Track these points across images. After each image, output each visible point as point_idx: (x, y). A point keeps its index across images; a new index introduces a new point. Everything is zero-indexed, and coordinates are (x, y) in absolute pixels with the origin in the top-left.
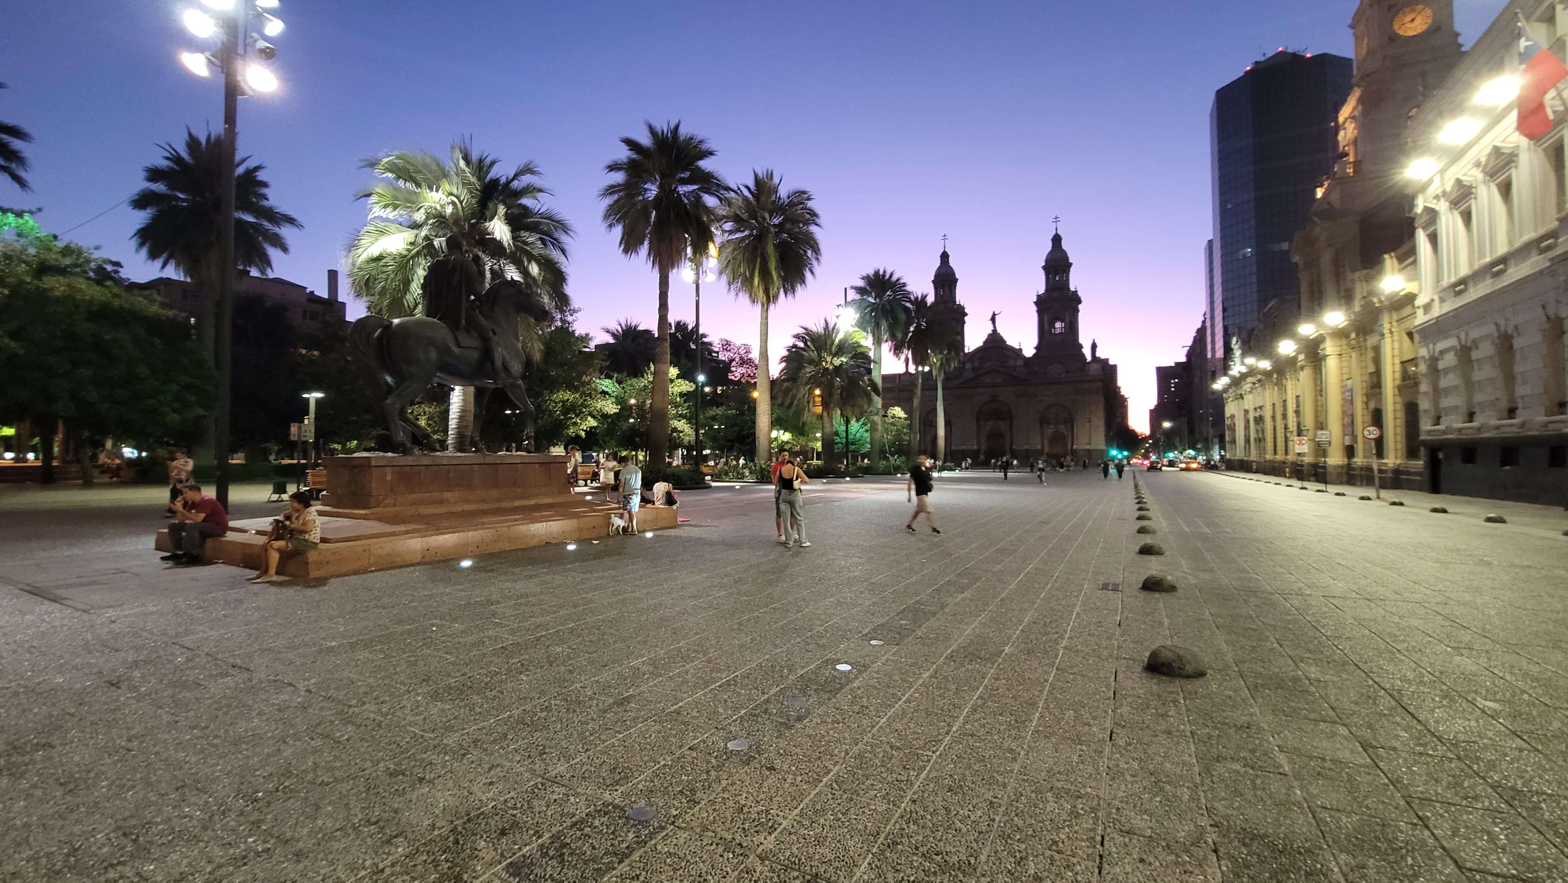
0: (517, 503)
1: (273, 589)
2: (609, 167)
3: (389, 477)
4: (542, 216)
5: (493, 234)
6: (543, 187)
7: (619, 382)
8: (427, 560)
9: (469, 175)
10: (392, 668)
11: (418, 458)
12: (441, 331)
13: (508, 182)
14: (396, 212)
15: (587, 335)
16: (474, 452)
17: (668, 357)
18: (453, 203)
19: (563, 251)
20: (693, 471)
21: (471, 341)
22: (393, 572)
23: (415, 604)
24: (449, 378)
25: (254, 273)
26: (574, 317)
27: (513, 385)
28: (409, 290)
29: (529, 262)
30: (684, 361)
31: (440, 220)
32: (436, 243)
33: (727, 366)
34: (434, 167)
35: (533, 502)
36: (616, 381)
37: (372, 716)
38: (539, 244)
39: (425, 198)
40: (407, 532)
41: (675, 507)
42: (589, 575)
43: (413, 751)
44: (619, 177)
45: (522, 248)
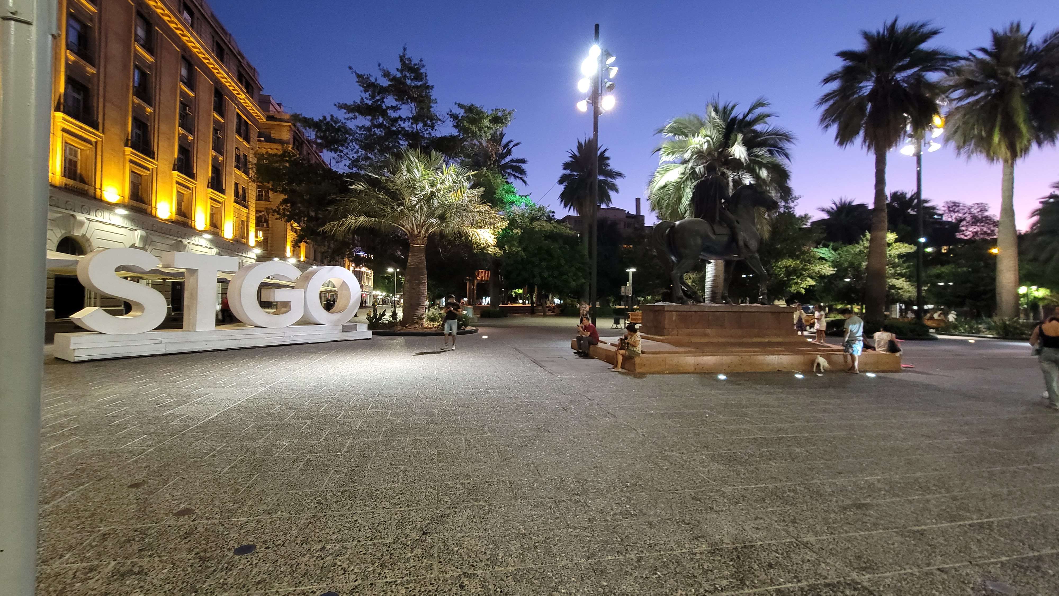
0: (755, 340)
1: (620, 376)
2: (825, 80)
3: (674, 318)
4: (769, 134)
5: (734, 155)
6: (769, 113)
7: (835, 249)
8: (698, 371)
9: (718, 120)
10: (685, 434)
11: (690, 306)
12: (703, 225)
13: (745, 117)
14: (674, 156)
15: (806, 215)
16: (724, 303)
17: (886, 225)
18: (708, 141)
19: (787, 156)
20: (915, 324)
21: (723, 230)
22: (679, 376)
23: (694, 397)
24: (708, 255)
25: (603, 206)
26: (795, 203)
27: (752, 258)
28: (681, 202)
29: (760, 168)
30: (901, 226)
31: (700, 154)
32: (697, 170)
33: (955, 227)
34: (696, 122)
35: (767, 340)
36: (833, 249)
37: (678, 459)
38: (767, 154)
39: (690, 143)
40: (685, 352)
41: (898, 354)
42: (816, 400)
43: (704, 489)
44: (834, 85)
45: (755, 160)
